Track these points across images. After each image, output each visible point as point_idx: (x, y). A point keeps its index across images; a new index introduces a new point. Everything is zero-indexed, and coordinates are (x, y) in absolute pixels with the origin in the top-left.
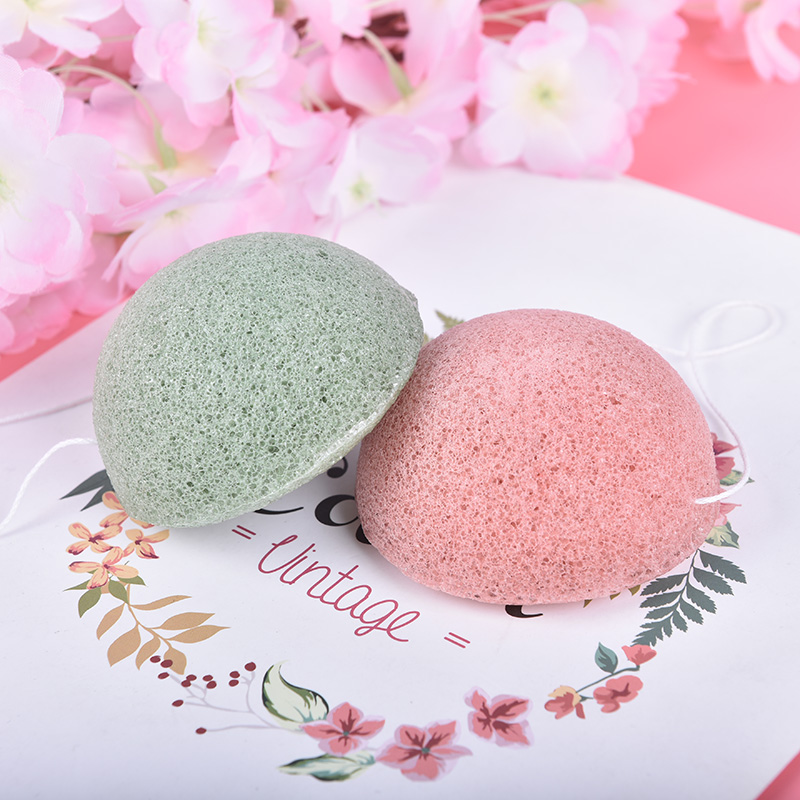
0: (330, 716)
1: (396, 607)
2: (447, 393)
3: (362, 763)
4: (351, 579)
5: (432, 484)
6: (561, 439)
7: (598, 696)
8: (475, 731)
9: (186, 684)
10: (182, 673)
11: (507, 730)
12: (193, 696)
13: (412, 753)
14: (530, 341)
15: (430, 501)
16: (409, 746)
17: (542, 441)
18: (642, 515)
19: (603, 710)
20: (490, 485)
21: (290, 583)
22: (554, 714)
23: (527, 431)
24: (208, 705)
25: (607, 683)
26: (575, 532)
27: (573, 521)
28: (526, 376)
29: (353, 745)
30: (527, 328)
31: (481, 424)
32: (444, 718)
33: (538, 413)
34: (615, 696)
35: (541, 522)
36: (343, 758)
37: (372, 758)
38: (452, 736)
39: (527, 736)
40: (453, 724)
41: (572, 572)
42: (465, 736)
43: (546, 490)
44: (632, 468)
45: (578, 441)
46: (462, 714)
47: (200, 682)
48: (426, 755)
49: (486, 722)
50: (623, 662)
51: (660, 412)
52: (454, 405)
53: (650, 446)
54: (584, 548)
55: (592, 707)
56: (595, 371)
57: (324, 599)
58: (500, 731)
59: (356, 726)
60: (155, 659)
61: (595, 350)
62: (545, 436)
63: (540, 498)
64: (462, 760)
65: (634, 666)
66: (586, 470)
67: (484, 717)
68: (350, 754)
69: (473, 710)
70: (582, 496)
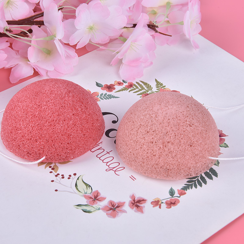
0: (92, 193)
1: (119, 165)
2: (144, 114)
3: (96, 209)
4: (109, 154)
5: (134, 139)
6: (172, 134)
7: (166, 203)
8: (130, 206)
9: (56, 176)
10: (56, 172)
11: (139, 208)
12: (57, 180)
13: (111, 209)
14: (170, 103)
15: (133, 144)
16: (111, 207)
17: (166, 133)
18: (191, 159)
19: (167, 207)
20: (149, 143)
21: (93, 152)
22: (153, 206)
23: (163, 130)
24: (60, 183)
25: (170, 200)
26: (171, 161)
27: (171, 158)
28: (166, 114)
29: (95, 203)
30: (171, 99)
31: (151, 125)
32: (122, 201)
33: (167, 125)
34: (171, 204)
35: (161, 156)
36: (92, 206)
37: (100, 208)
38: (123, 206)
39: (144, 211)
40: (124, 203)
41: (168, 172)
42: (127, 207)
43: (165, 148)
44: (191, 146)
45: (177, 136)
46: (127, 200)
47: (60, 176)
48: (114, 210)
49: (133, 204)
50: (176, 194)
51: (203, 131)
52: (145, 118)
53: (198, 140)
54: (173, 166)
55: (164, 206)
56: (186, 116)
57: (101, 158)
58: (137, 207)
59: (98, 198)
60: (50, 167)
61: (189, 109)
62: (168, 132)
63: (163, 150)
64: (124, 214)
65: (179, 196)
66: (177, 144)
67: (133, 202)
68: (94, 206)
69: (131, 199)
70: (175, 151)
